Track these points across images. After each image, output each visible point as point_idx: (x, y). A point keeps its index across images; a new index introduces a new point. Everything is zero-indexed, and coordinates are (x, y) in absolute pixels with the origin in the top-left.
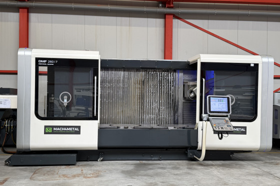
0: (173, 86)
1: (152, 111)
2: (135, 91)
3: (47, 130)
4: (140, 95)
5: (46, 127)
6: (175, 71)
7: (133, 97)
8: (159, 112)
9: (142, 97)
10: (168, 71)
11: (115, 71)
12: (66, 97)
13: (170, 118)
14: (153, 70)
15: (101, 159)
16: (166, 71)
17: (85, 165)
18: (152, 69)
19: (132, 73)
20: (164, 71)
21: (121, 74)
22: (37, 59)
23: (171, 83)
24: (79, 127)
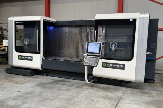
2: (74, 39)
3: (19, 58)
5: (19, 56)
7: (73, 43)
10: (93, 27)
11: (65, 27)
14: (84, 26)
15: (46, 75)
19: (73, 28)
20: (90, 27)
21: (67, 29)
24: (32, 57)
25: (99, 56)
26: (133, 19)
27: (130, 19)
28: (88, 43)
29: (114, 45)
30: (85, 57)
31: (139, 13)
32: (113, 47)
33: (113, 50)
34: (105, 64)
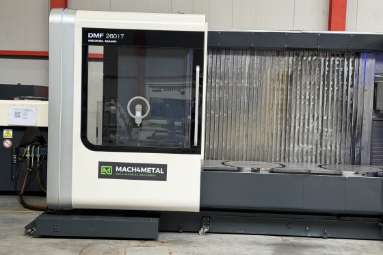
0: (352, 86)
1: (306, 136)
2: (273, 96)
3: (104, 171)
4: (282, 105)
5: (101, 164)
6: (358, 54)
7: (267, 108)
8: (321, 138)
9: (287, 108)
10: (343, 56)
11: (234, 54)
12: (139, 107)
13: (342, 152)
14: (311, 53)
15: (206, 230)
16: (338, 56)
17: (175, 242)
18: (308, 50)
19: (269, 59)
20: (333, 55)
21: (246, 60)
22: (86, 31)
23: (347, 80)
24: (164, 167)
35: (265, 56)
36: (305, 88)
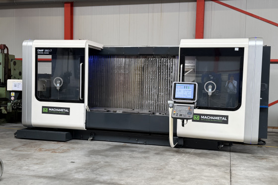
0: (172, 72)
1: (150, 97)
2: (135, 77)
3: (44, 110)
4: (139, 81)
5: (43, 107)
6: (174, 57)
7: (133, 83)
8: (158, 98)
9: (141, 83)
10: (167, 57)
11: (117, 57)
12: (58, 82)
14: (152, 56)
16: (165, 57)
20: (163, 57)
21: (123, 60)
23: (170, 70)
24: (69, 109)
25: (193, 103)
26: (240, 48)
27: (234, 48)
28: (175, 84)
29: (210, 87)
30: (171, 105)
31: (248, 39)
32: (210, 90)
33: (210, 94)
34: (196, 117)
35: (131, 58)
36: (150, 73)
